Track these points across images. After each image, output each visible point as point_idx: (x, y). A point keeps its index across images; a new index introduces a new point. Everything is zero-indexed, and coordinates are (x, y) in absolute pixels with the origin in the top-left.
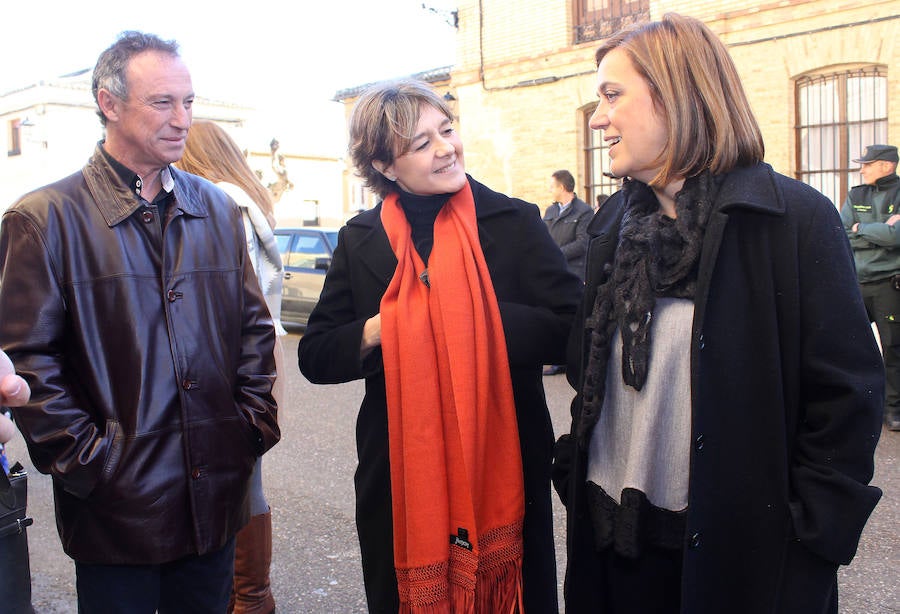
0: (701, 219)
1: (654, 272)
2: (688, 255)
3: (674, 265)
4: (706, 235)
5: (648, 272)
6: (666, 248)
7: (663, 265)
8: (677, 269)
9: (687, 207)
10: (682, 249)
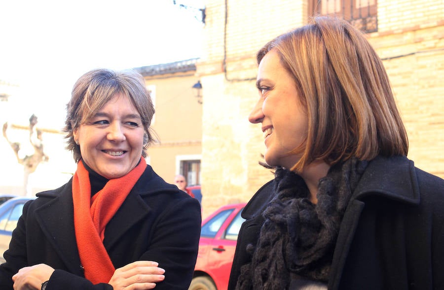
0: (340, 205)
1: (289, 252)
2: (324, 237)
3: (310, 246)
4: (344, 220)
5: (284, 250)
6: (303, 230)
7: (299, 246)
8: (312, 251)
9: (328, 193)
10: (319, 232)
